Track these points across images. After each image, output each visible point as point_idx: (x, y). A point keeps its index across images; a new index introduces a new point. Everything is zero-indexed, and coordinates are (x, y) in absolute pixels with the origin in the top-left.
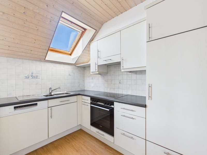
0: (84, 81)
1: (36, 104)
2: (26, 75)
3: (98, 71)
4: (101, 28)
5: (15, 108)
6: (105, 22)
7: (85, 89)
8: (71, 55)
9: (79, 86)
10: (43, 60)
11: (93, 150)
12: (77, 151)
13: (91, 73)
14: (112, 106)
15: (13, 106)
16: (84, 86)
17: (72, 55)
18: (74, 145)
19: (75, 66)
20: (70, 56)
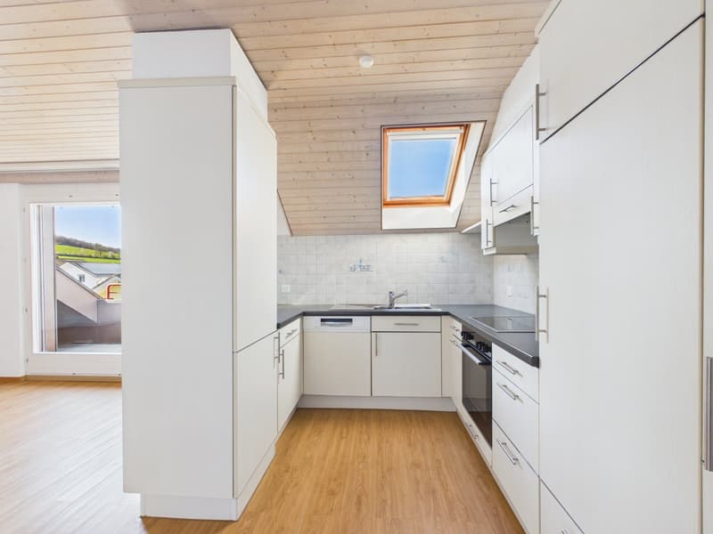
0: (491, 276)
1: (351, 320)
2: (351, 265)
3: (494, 246)
4: (499, 108)
5: (322, 320)
6: (505, 89)
7: (495, 303)
8: (448, 203)
9: (472, 292)
10: (378, 230)
11: (443, 462)
12: (410, 445)
13: (485, 253)
14: (489, 354)
15: (320, 318)
16: (491, 291)
17: (452, 203)
18: (413, 432)
19: (460, 232)
20: (446, 208)
